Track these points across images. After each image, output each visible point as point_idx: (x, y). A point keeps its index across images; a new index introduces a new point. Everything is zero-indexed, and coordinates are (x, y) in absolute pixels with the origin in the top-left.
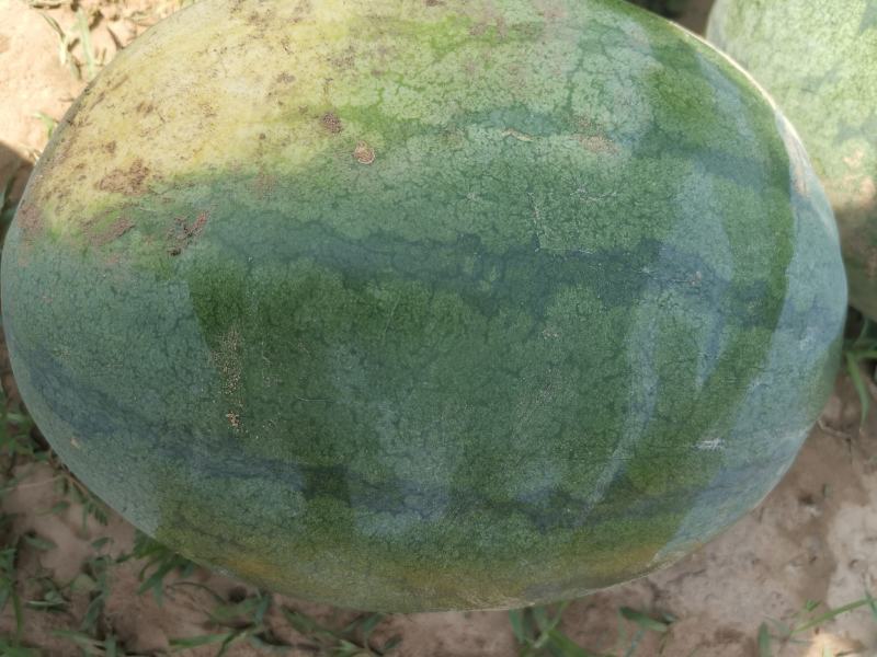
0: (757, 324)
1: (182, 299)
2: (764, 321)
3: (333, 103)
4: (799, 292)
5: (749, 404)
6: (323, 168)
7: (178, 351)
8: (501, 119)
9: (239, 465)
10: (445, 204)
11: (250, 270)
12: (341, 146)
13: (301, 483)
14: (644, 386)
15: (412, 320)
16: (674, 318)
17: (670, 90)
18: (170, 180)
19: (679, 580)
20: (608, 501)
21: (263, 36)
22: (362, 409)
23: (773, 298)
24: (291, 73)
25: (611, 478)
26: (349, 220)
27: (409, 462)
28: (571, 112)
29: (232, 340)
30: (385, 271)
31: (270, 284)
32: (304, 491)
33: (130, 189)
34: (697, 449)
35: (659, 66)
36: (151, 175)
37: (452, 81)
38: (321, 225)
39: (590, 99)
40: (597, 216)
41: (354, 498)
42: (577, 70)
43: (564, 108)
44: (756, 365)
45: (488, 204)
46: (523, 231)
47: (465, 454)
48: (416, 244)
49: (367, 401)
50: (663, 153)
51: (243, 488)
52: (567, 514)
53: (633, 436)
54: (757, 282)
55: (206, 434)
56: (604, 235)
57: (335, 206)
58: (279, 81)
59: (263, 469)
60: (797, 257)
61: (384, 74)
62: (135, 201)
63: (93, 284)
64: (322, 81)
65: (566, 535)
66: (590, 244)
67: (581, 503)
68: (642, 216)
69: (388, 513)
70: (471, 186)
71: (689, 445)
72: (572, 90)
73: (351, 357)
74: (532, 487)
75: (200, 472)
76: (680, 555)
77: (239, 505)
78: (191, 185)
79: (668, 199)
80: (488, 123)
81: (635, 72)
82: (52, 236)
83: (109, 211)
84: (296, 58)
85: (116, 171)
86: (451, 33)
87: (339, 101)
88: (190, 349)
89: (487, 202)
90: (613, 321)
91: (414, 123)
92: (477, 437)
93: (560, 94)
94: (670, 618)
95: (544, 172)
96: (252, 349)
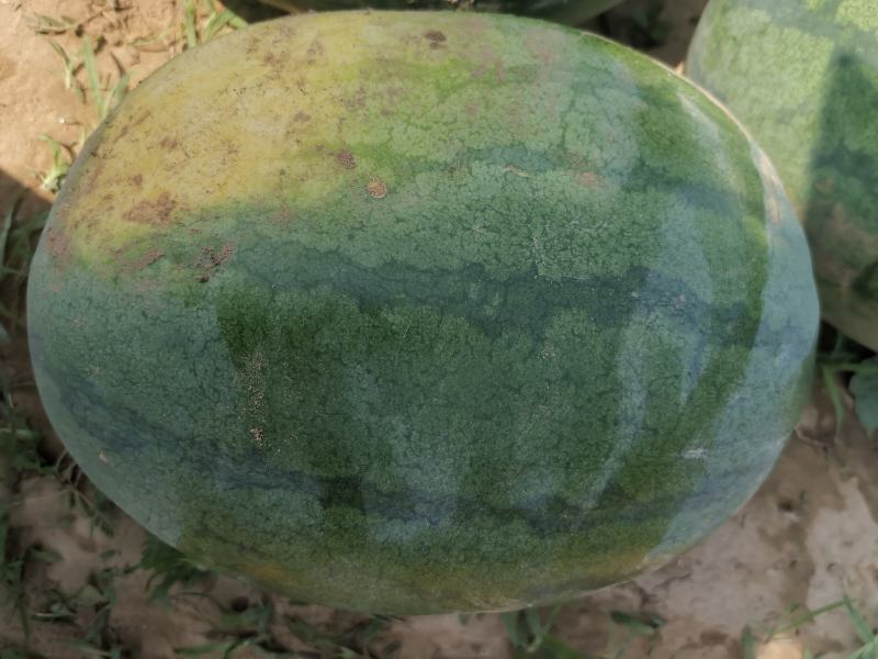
0: (735, 343)
1: (210, 323)
2: (741, 340)
3: (348, 141)
4: (773, 312)
5: (729, 416)
6: (339, 203)
7: (206, 371)
8: (501, 156)
9: (262, 477)
10: (452, 235)
11: (273, 296)
12: (355, 181)
13: (319, 494)
14: (633, 401)
15: (422, 342)
16: (660, 338)
17: (654, 129)
18: (197, 212)
19: (666, 585)
20: (601, 506)
21: (279, 77)
22: (376, 423)
23: (750, 318)
24: (307, 113)
25: (604, 485)
26: (364, 250)
27: (419, 471)
28: (565, 150)
29: (257, 360)
30: (398, 297)
31: (293, 309)
32: (321, 500)
33: (158, 221)
34: (682, 458)
35: (644, 106)
36: (178, 207)
37: (455, 121)
38: (339, 255)
39: (581, 137)
40: (590, 246)
41: (367, 506)
42: (569, 111)
43: (558, 146)
44: (735, 380)
45: (491, 235)
46: (523, 260)
47: (471, 465)
48: (426, 272)
49: (381, 416)
50: (648, 188)
51: (265, 498)
52: (564, 520)
53: (623, 446)
54: (735, 304)
55: (230, 447)
56: (596, 263)
57: (351, 237)
58: (296, 120)
59: (284, 480)
60: (771, 281)
61: (393, 114)
62: (163, 232)
63: (125, 309)
64: (336, 120)
65: (563, 539)
66: (584, 271)
67: (576, 509)
68: (630, 245)
69: (399, 520)
70: (475, 218)
71: (675, 454)
72: (565, 129)
73: (366, 375)
74: (531, 494)
75: (225, 483)
76: (668, 558)
77: (261, 514)
78: (217, 218)
79: (654, 229)
80: (490, 160)
81: (622, 112)
82: (83, 263)
83: (139, 241)
84: (312, 98)
85: (143, 202)
86: (453, 75)
87: (353, 139)
88: (217, 369)
89: (489, 233)
90: (605, 341)
91: (422, 160)
92: (482, 449)
93: (555, 134)
94: (657, 622)
95: (541, 206)
96: (275, 369)
